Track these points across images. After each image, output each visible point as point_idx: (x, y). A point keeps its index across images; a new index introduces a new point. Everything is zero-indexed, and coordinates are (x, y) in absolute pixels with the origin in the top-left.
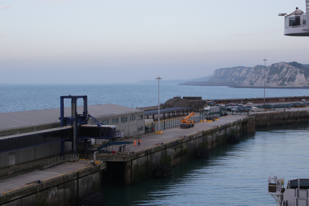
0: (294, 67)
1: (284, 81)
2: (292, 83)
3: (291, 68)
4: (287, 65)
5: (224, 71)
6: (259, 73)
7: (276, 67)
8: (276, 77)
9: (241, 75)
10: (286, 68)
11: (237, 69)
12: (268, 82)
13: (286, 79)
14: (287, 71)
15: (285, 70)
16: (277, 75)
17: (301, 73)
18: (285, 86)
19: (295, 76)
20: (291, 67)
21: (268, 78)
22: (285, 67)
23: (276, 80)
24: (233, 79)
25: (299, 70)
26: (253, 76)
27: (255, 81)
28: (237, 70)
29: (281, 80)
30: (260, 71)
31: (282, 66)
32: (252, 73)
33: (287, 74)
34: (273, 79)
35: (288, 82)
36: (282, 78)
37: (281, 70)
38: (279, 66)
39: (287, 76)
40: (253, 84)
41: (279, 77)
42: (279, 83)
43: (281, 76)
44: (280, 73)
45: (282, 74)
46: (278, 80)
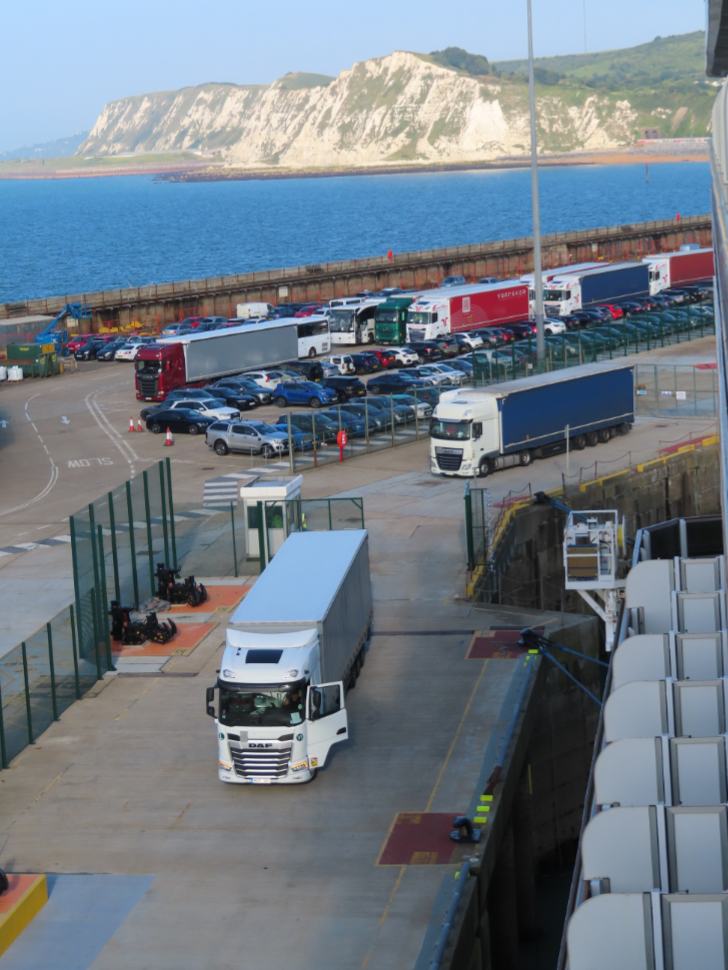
0: (453, 73)
1: (414, 136)
2: (453, 146)
3: (442, 77)
4: (423, 64)
5: (145, 105)
6: (300, 108)
7: (375, 75)
8: (378, 123)
9: (221, 120)
10: (419, 77)
11: (202, 95)
12: (343, 144)
13: (423, 128)
14: (424, 95)
15: (414, 87)
16: (382, 110)
17: (487, 96)
18: (421, 161)
19: (459, 113)
20: (441, 71)
21: (345, 129)
22: (415, 72)
23: (379, 132)
24: (187, 142)
25: (474, 84)
26: (275, 121)
27: (286, 146)
28: (202, 99)
29: (402, 136)
30: (306, 99)
31: (401, 68)
32: (268, 107)
33: (425, 106)
34: (367, 131)
35: (432, 141)
36: (404, 124)
37: (398, 88)
38: (386, 70)
39: (428, 114)
40: (276, 159)
41: (392, 119)
42: (394, 149)
43: (398, 117)
44: (396, 101)
45: (405, 108)
46: (386, 134)
